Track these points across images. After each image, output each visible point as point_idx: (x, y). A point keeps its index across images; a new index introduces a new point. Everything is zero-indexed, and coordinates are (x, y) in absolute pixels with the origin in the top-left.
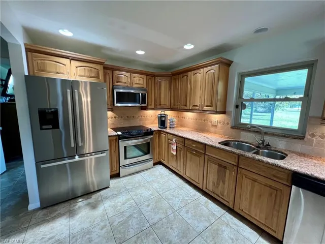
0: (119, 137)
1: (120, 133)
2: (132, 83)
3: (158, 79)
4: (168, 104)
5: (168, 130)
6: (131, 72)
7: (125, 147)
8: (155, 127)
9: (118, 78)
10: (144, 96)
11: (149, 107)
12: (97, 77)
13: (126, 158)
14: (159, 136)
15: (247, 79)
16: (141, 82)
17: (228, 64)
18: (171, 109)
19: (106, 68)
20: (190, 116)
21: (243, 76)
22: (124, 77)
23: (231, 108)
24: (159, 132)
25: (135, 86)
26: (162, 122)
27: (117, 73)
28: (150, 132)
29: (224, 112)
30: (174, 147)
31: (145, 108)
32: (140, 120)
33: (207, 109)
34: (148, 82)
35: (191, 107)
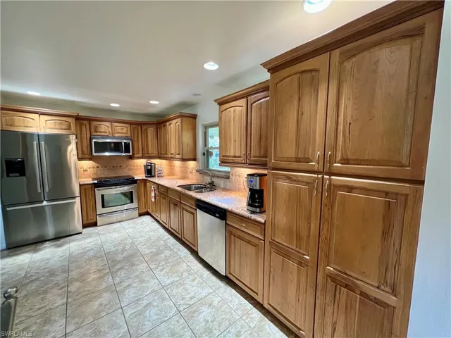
0: (96, 186)
1: (96, 182)
2: (113, 133)
3: (144, 128)
4: (155, 153)
5: (156, 180)
6: (112, 121)
7: (103, 196)
8: (140, 175)
9: (96, 128)
10: (127, 145)
11: (136, 156)
12: (69, 128)
13: (103, 206)
14: (145, 186)
15: (210, 130)
16: (124, 132)
17: (194, 117)
18: (160, 158)
19: (78, 119)
20: (177, 164)
21: (206, 127)
22: (105, 127)
23: (199, 155)
24: (145, 181)
25: (117, 135)
26: (150, 171)
27: (94, 123)
28: (133, 181)
29: (195, 160)
30: (153, 194)
31: (131, 157)
32: (129, 170)
33: (178, 156)
34: (132, 131)
35: (170, 155)
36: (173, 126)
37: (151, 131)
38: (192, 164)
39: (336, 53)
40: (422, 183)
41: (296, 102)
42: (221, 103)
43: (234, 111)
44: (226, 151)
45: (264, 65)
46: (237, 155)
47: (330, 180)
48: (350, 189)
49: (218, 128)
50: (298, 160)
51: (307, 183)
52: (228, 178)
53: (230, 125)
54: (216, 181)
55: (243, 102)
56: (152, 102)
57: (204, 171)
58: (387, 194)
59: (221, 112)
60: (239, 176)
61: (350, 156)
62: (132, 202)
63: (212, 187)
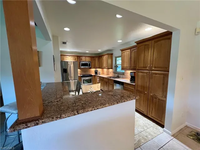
0: (82, 77)
1: (82, 75)
2: (86, 60)
3: (94, 58)
4: (98, 66)
5: (98, 75)
6: (85, 57)
7: (83, 80)
8: (93, 74)
9: (81, 59)
10: (90, 64)
11: (92, 67)
12: (75, 60)
13: (83, 83)
14: (95, 77)
15: (117, 58)
16: (89, 60)
17: (112, 54)
18: (99, 68)
19: (78, 56)
20: (105, 70)
21: (116, 58)
22: (83, 58)
23: (114, 67)
24: (95, 76)
26: (96, 73)
27: (81, 57)
28: (91, 76)
29: (112, 68)
30: (98, 80)
31: (90, 68)
32: (89, 72)
33: (106, 67)
34: (91, 60)
35: (103, 67)
36: (105, 58)
37: (97, 59)
38: (111, 70)
39: (153, 41)
40: (169, 72)
41: (143, 52)
42: (122, 50)
43: (126, 53)
44: (123, 65)
45: (135, 42)
46: (127, 66)
47: (152, 72)
48: (156, 74)
49: (121, 58)
50: (144, 67)
51: (146, 73)
52: (124, 74)
53: (125, 57)
54: (119, 75)
55: (129, 50)
56: (99, 50)
57: (115, 72)
58: (164, 75)
59: (122, 53)
60: (128, 73)
61: (156, 66)
62: (91, 82)
63: (118, 77)
